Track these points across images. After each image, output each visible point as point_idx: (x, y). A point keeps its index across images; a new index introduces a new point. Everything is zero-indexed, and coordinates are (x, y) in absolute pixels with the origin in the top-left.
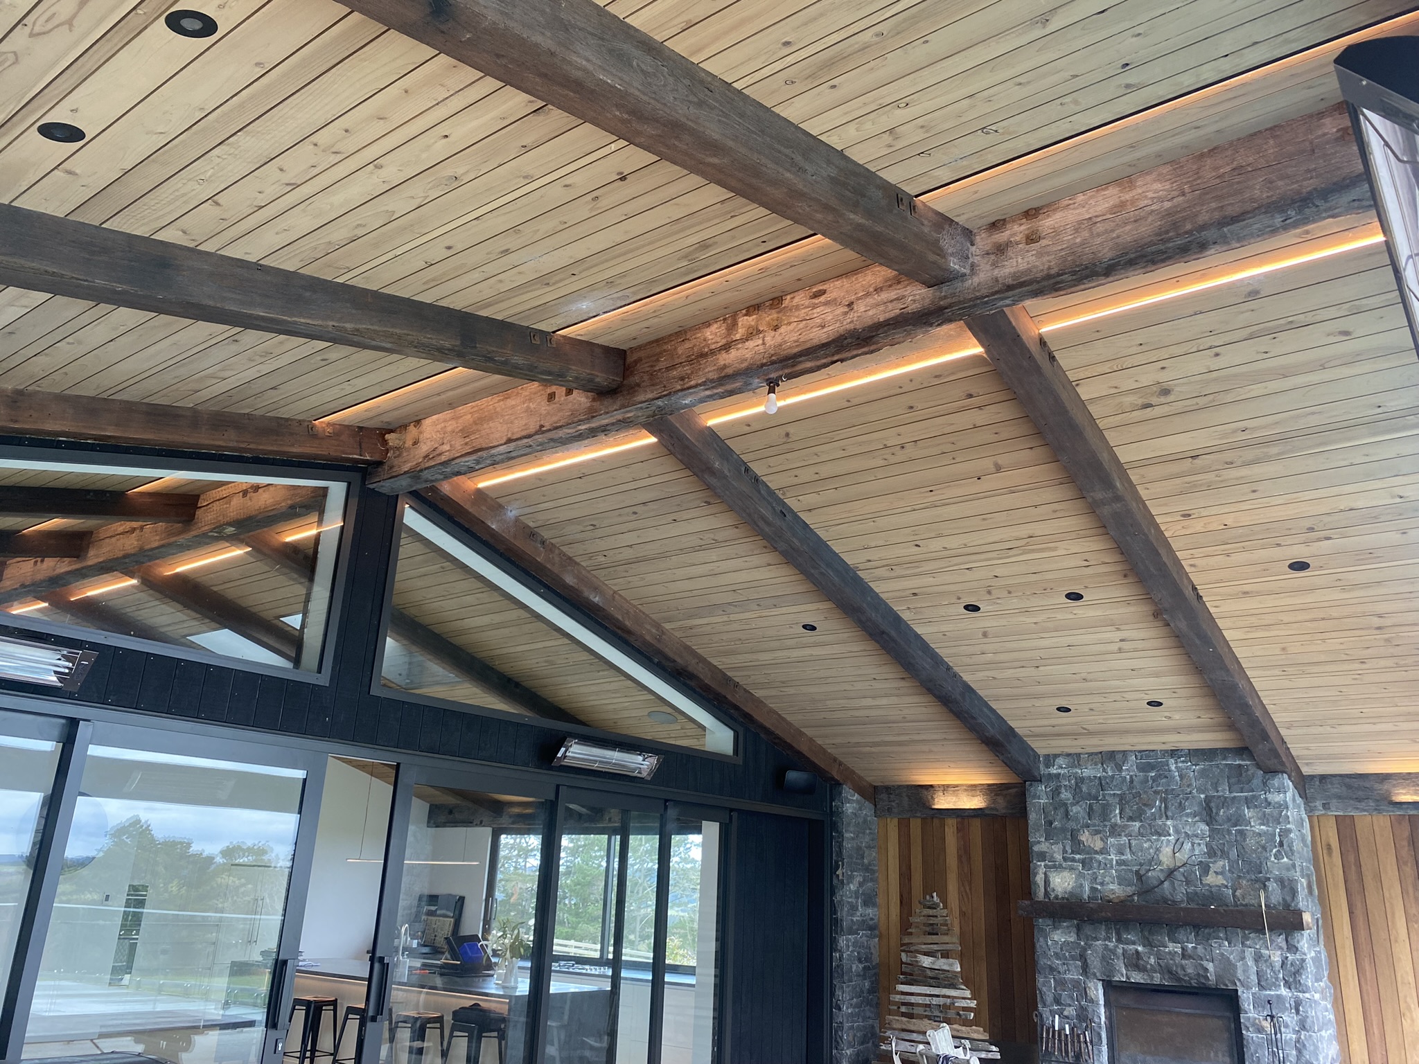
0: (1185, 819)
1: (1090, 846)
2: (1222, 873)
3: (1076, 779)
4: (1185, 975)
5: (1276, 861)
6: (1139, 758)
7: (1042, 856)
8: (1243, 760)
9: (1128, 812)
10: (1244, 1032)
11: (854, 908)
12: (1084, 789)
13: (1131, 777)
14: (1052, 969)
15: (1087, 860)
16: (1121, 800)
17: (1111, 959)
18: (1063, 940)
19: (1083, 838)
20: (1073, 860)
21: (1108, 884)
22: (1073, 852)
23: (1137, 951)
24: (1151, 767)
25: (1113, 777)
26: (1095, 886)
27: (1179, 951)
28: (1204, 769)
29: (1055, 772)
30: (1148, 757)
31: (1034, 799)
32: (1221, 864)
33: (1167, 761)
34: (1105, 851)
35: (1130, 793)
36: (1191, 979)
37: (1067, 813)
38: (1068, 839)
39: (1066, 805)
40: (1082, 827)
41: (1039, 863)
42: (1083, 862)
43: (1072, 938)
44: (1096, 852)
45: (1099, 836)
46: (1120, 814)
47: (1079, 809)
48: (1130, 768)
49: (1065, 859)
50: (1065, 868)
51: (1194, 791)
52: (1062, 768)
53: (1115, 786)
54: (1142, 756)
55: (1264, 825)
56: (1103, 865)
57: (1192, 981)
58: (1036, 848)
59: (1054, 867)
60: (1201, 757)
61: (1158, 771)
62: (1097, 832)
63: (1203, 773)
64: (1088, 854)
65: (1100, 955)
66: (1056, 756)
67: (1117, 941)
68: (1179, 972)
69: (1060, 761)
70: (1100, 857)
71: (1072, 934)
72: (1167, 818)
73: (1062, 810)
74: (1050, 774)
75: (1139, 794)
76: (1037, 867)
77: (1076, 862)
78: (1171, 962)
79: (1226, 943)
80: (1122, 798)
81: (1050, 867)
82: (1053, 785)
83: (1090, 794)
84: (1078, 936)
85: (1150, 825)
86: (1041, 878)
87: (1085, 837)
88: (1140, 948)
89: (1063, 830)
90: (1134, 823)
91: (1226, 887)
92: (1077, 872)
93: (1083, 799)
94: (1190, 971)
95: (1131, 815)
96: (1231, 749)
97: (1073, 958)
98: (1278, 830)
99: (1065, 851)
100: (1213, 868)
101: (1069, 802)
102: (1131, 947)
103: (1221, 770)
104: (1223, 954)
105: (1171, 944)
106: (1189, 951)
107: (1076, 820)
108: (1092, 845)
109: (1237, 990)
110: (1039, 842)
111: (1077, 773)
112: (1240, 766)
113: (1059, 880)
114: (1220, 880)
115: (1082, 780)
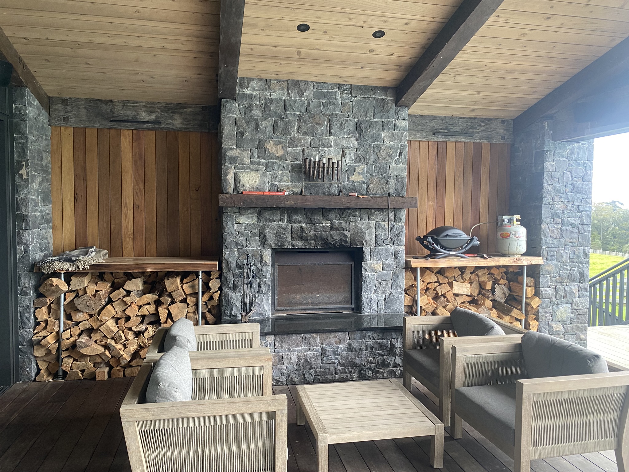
0: (342, 135)
1: (273, 154)
2: (363, 173)
3: (266, 99)
4: (333, 241)
5: (395, 165)
6: (316, 87)
7: (234, 160)
8: (386, 96)
9: (304, 128)
10: (363, 272)
11: (36, 205)
12: (273, 108)
13: (309, 102)
14: (237, 244)
15: (270, 164)
16: (299, 119)
17: (283, 234)
18: (246, 223)
19: (269, 147)
20: (259, 163)
21: (285, 181)
22: (258, 157)
23: (302, 227)
24: (324, 96)
25: (295, 100)
26: (274, 183)
27: (329, 225)
28: (360, 100)
29: (248, 92)
30: (323, 87)
31: (229, 113)
32: (362, 167)
33: (336, 92)
34: (283, 158)
35: (306, 114)
36: (336, 243)
37: (257, 127)
38: (255, 147)
39: (256, 120)
40: (268, 138)
41: (230, 165)
42: (266, 166)
43: (254, 220)
44: (278, 158)
45: (281, 145)
46: (298, 130)
47: (268, 124)
48: (308, 95)
49: (252, 163)
50: (252, 170)
51: (351, 116)
52: (254, 90)
53: (297, 108)
54: (318, 87)
55: (392, 141)
56: (281, 168)
57: (336, 244)
58: (229, 154)
59: (243, 168)
60: (359, 91)
61: (328, 99)
62: (280, 143)
63: (359, 103)
64: (271, 159)
65: (275, 232)
66: (251, 79)
67: (287, 222)
68: (329, 239)
69: (254, 84)
70: (280, 162)
71: (254, 218)
72: (331, 134)
73: (253, 124)
74: (244, 94)
75: (312, 116)
76: (228, 168)
77: (261, 165)
78: (324, 233)
79: (359, 219)
80: (300, 117)
81: (239, 169)
82: (246, 103)
83: (276, 113)
84: (258, 219)
85: (319, 139)
86: (232, 177)
87: (270, 146)
88: (304, 225)
89: (252, 139)
90: (307, 137)
91: (364, 182)
92: (261, 172)
93: (270, 116)
94: (336, 237)
95: (306, 130)
96: (379, 87)
97: (254, 235)
98: (400, 145)
99: (252, 156)
100: (358, 170)
101: (259, 118)
102: (298, 225)
103: (371, 102)
104: (357, 225)
105: (324, 221)
106: (337, 225)
107: (264, 132)
108: (275, 153)
109: (362, 248)
110: (231, 149)
111: (266, 95)
112: (383, 100)
113: (248, 179)
114: (361, 178)
115: (271, 101)
